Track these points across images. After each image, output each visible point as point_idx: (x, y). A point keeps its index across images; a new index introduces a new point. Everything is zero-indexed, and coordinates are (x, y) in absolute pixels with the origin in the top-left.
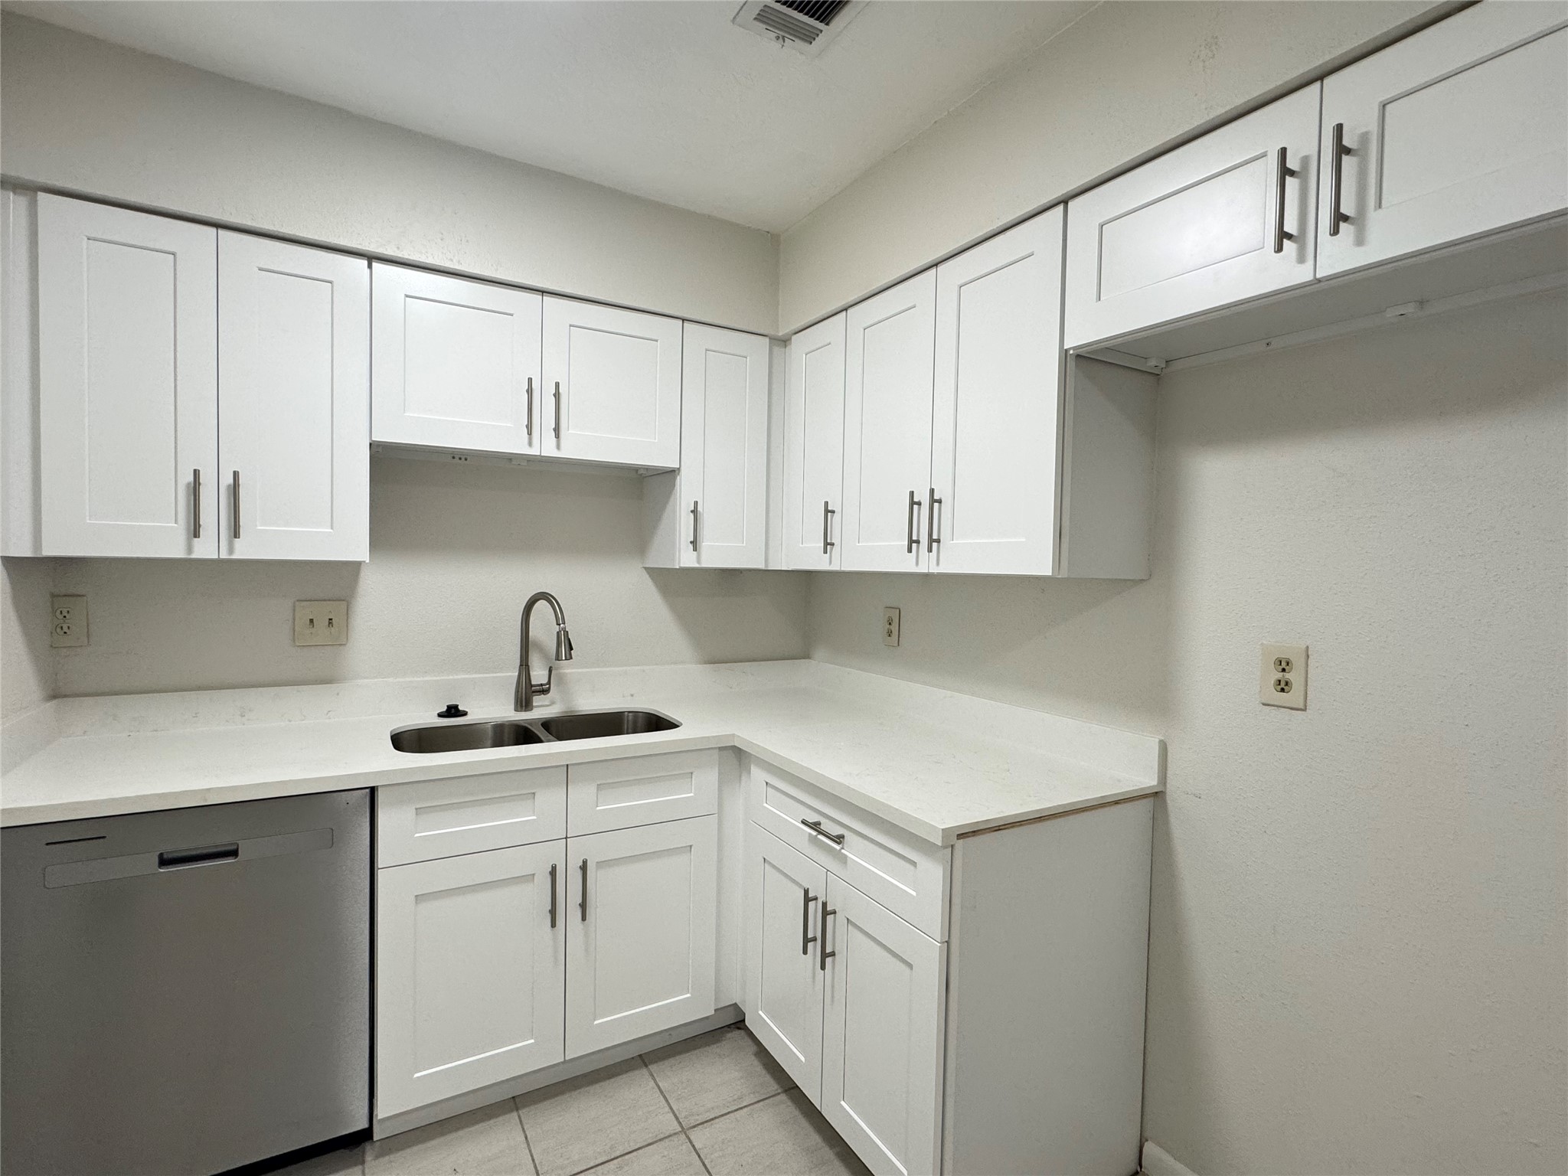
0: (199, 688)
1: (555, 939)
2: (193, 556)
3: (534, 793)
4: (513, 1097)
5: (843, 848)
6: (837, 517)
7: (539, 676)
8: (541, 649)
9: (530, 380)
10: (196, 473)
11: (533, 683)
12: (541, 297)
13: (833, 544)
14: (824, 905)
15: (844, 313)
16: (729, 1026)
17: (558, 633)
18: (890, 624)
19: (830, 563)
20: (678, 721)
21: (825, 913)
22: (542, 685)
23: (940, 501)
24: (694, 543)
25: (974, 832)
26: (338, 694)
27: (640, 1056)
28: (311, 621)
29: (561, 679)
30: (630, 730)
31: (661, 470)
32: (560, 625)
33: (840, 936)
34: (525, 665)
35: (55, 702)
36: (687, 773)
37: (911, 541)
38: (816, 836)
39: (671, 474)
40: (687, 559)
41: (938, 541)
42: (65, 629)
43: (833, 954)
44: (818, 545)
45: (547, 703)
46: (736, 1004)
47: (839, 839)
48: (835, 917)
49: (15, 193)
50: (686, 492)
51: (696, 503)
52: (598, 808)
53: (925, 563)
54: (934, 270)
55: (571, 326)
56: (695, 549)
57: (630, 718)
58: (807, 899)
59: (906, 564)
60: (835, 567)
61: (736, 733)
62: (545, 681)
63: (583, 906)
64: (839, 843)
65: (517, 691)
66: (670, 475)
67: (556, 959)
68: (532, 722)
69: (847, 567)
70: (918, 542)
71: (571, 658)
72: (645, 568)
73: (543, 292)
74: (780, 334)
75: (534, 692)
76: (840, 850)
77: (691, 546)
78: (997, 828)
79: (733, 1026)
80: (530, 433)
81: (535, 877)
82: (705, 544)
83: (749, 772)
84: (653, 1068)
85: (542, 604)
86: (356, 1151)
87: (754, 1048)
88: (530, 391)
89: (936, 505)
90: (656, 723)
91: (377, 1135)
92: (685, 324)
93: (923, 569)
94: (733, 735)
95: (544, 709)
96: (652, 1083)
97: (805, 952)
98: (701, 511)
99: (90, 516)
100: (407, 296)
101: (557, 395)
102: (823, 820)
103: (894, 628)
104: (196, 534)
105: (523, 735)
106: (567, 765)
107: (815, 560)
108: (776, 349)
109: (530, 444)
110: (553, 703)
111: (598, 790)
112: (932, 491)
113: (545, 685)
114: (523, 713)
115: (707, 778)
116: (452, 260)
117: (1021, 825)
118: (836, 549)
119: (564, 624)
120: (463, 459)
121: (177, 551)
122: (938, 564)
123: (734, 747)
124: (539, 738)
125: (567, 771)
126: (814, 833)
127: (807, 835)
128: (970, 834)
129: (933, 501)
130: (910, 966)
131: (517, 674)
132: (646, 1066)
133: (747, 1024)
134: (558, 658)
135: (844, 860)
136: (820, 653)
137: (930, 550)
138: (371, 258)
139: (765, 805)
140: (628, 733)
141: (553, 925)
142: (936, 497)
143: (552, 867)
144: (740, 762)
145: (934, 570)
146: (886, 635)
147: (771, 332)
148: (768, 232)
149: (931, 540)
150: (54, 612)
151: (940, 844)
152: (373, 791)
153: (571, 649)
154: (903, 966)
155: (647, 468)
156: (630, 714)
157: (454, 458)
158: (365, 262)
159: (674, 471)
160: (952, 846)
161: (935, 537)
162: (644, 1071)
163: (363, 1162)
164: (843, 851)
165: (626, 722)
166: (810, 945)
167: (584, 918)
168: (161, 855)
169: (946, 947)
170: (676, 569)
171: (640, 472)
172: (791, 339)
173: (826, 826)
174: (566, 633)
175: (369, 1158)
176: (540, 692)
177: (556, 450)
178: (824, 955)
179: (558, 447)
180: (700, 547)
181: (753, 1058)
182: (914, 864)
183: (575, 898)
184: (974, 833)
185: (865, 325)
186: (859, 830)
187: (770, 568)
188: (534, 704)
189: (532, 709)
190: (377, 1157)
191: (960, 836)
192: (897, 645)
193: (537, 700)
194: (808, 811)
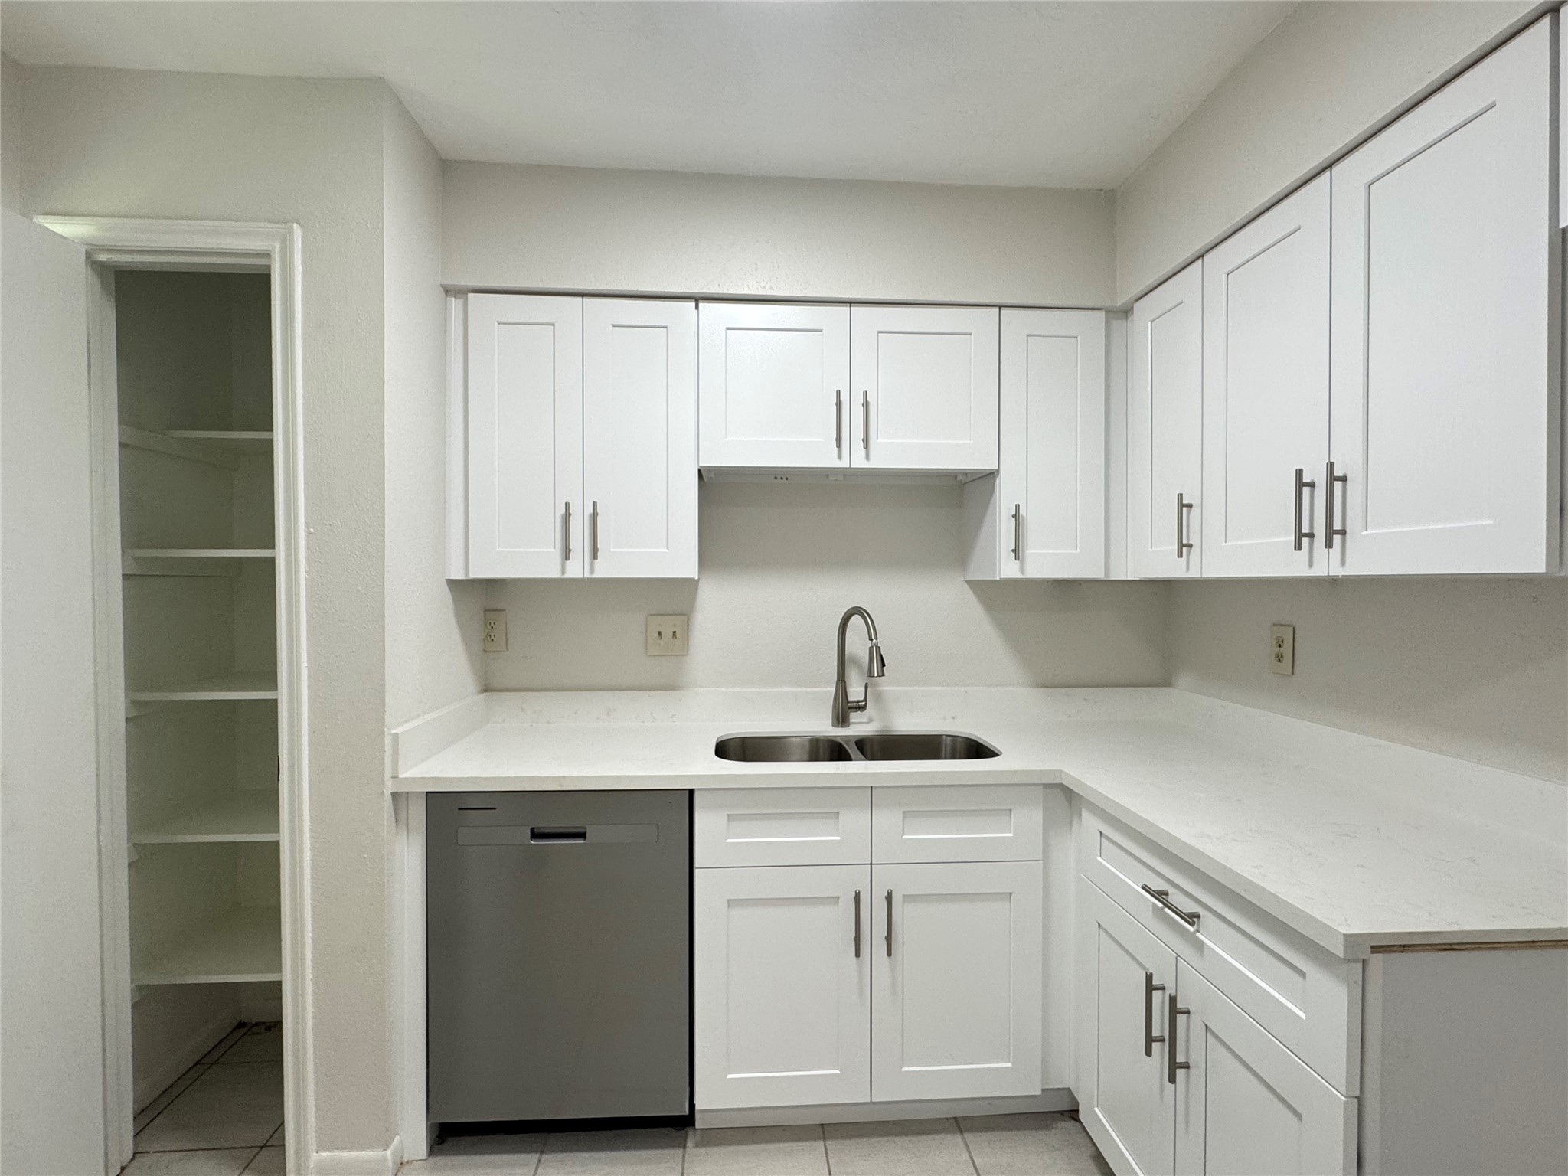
0: (579, 689)
1: (860, 972)
2: (566, 576)
3: (838, 813)
4: (822, 1125)
5: (1198, 931)
6: (1195, 512)
7: (855, 692)
8: (856, 662)
9: (838, 393)
10: (567, 505)
11: (850, 699)
12: (849, 308)
13: (1190, 546)
14: (1173, 1000)
15: (1200, 261)
16: (1062, 1113)
17: (871, 649)
18: (1280, 646)
19: (1188, 568)
20: (999, 750)
21: (1174, 1011)
22: (858, 702)
23: (1344, 479)
24: (1016, 551)
25: (1404, 946)
26: (680, 700)
27: (955, 1118)
28: (660, 633)
29: (879, 696)
30: (948, 756)
31: (980, 473)
32: (872, 640)
33: (1192, 1044)
34: (842, 680)
35: (485, 694)
36: (1005, 810)
37: (1300, 535)
38: (1162, 909)
39: (991, 475)
40: (1009, 569)
41: (1343, 532)
42: (493, 637)
43: (1186, 1066)
44: (1170, 548)
45: (865, 720)
46: (1069, 1089)
47: (1192, 918)
48: (1188, 1018)
49: (455, 297)
50: (1006, 495)
51: (1017, 507)
52: (904, 837)
53: (1326, 564)
54: (1327, 174)
55: (879, 332)
56: (1017, 558)
57: (949, 742)
58: (1150, 988)
59: (1295, 566)
60: (1194, 573)
61: (1063, 769)
62: (862, 698)
63: (889, 939)
64: (1192, 924)
65: (834, 707)
66: (988, 478)
67: (861, 992)
68: (848, 739)
69: (1211, 573)
70: (1311, 536)
71: (883, 675)
72: (967, 581)
73: (850, 303)
74: (1119, 304)
75: (850, 708)
76: (1194, 933)
77: (1013, 555)
78: (1449, 947)
79: (1067, 1114)
80: (839, 446)
81: (840, 900)
82: (1030, 551)
83: (1081, 815)
84: (969, 1136)
85: (856, 619)
86: (680, 1133)
87: (1089, 1151)
88: (839, 404)
89: (1338, 485)
90: (977, 750)
91: (698, 1125)
92: (1002, 311)
93: (1319, 570)
94: (1061, 771)
95: (861, 726)
96: (965, 1156)
97: (1149, 1053)
98: (1025, 515)
99: (499, 546)
100: (728, 329)
101: (866, 405)
102: (1171, 890)
103: (1287, 649)
104: (567, 558)
105: (836, 751)
106: (871, 787)
107: (1167, 566)
108: (1117, 324)
109: (840, 457)
110: (871, 720)
111: (904, 817)
112: (1331, 466)
113: (862, 702)
114: (840, 729)
115: (1030, 819)
116: (764, 287)
117: (1495, 948)
118: (1195, 551)
119: (876, 639)
120: (784, 479)
121: (554, 573)
122: (1343, 563)
123: (1061, 786)
124: (850, 756)
125: (872, 794)
126: (1160, 905)
127: (1151, 905)
128: (1395, 949)
129: (1332, 478)
130: (1298, 1115)
131: (834, 689)
132: (961, 1132)
133: (1080, 1117)
134: (870, 675)
135: (1199, 946)
136: (1184, 680)
137: (1329, 544)
138: (698, 299)
139: (1099, 859)
140: (946, 759)
141: (858, 954)
142: (1338, 473)
143: (856, 893)
144: (1070, 804)
145: (1337, 571)
146: (1275, 662)
147: (1107, 304)
148: (1102, 190)
149: (1330, 533)
150: (486, 624)
151: (1341, 954)
152: (691, 792)
153: (883, 665)
154: (1290, 1115)
155: (966, 473)
156: (949, 738)
157: (776, 478)
158: (693, 304)
159: (993, 473)
160: (1364, 961)
161: (1337, 526)
162: (958, 1138)
163: (685, 1147)
164: (1198, 934)
165: (944, 746)
166: (1155, 1046)
167: (889, 954)
168: (532, 829)
169: (1356, 1105)
170: (997, 581)
171: (960, 477)
172: (1133, 308)
173: (1176, 898)
174: (879, 649)
175: (690, 1144)
176: (856, 708)
177: (866, 461)
178: (1174, 1066)
179: (867, 458)
180: (1023, 555)
181: (1090, 1161)
182: (1303, 974)
183: (880, 931)
184: (1404, 948)
185: (1227, 270)
186: (1219, 911)
187: (1114, 576)
188: (852, 721)
189: (848, 726)
190: (697, 1145)
191: (1376, 949)
192: (1290, 673)
193: (854, 716)
194: (1153, 876)
